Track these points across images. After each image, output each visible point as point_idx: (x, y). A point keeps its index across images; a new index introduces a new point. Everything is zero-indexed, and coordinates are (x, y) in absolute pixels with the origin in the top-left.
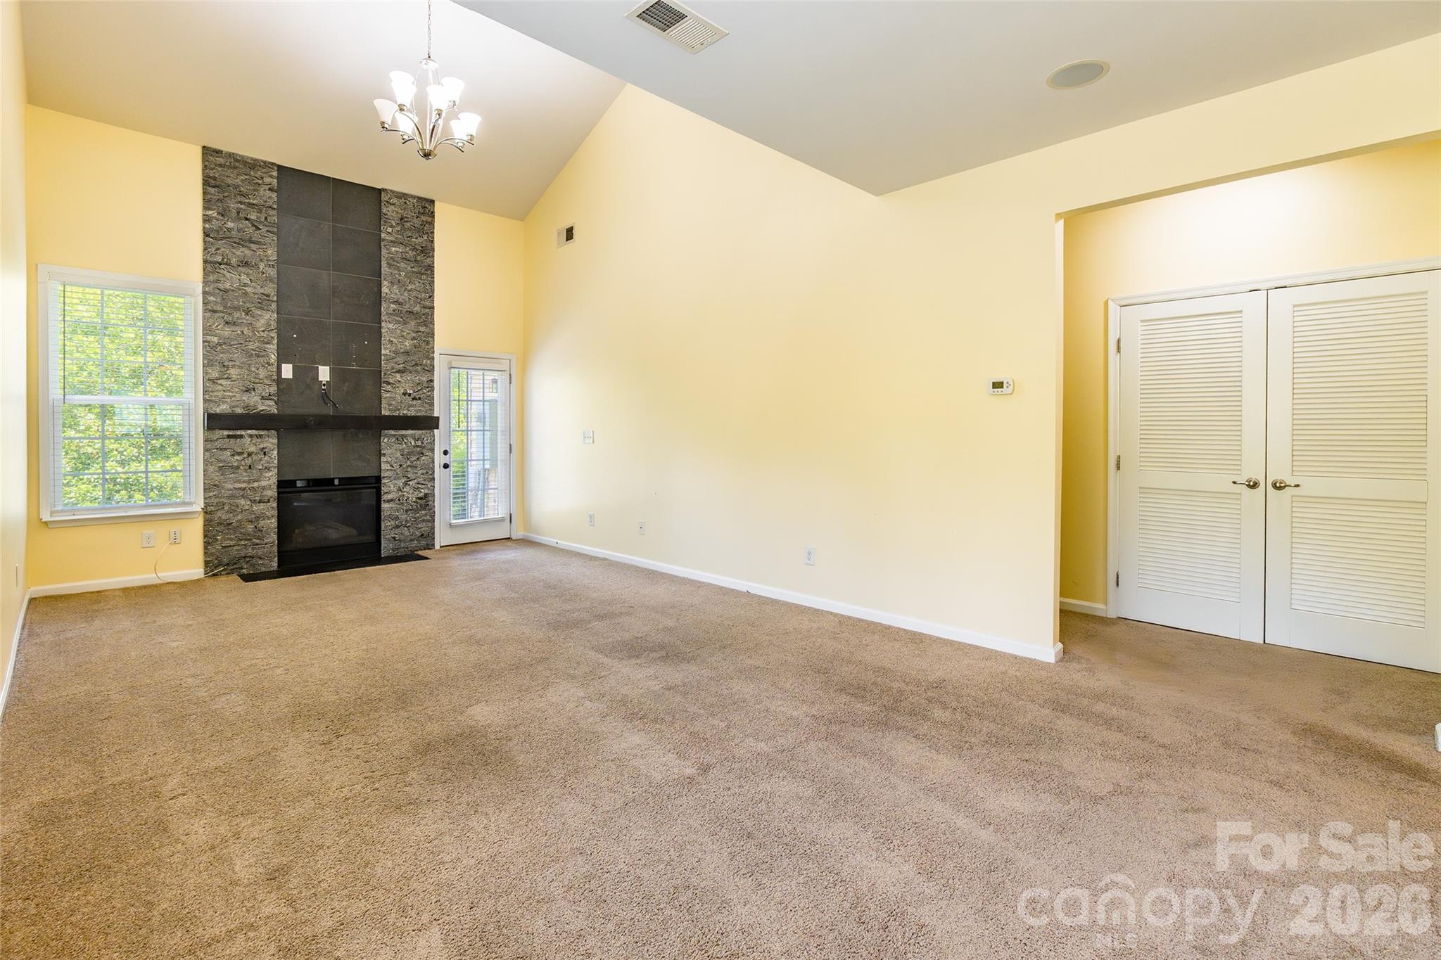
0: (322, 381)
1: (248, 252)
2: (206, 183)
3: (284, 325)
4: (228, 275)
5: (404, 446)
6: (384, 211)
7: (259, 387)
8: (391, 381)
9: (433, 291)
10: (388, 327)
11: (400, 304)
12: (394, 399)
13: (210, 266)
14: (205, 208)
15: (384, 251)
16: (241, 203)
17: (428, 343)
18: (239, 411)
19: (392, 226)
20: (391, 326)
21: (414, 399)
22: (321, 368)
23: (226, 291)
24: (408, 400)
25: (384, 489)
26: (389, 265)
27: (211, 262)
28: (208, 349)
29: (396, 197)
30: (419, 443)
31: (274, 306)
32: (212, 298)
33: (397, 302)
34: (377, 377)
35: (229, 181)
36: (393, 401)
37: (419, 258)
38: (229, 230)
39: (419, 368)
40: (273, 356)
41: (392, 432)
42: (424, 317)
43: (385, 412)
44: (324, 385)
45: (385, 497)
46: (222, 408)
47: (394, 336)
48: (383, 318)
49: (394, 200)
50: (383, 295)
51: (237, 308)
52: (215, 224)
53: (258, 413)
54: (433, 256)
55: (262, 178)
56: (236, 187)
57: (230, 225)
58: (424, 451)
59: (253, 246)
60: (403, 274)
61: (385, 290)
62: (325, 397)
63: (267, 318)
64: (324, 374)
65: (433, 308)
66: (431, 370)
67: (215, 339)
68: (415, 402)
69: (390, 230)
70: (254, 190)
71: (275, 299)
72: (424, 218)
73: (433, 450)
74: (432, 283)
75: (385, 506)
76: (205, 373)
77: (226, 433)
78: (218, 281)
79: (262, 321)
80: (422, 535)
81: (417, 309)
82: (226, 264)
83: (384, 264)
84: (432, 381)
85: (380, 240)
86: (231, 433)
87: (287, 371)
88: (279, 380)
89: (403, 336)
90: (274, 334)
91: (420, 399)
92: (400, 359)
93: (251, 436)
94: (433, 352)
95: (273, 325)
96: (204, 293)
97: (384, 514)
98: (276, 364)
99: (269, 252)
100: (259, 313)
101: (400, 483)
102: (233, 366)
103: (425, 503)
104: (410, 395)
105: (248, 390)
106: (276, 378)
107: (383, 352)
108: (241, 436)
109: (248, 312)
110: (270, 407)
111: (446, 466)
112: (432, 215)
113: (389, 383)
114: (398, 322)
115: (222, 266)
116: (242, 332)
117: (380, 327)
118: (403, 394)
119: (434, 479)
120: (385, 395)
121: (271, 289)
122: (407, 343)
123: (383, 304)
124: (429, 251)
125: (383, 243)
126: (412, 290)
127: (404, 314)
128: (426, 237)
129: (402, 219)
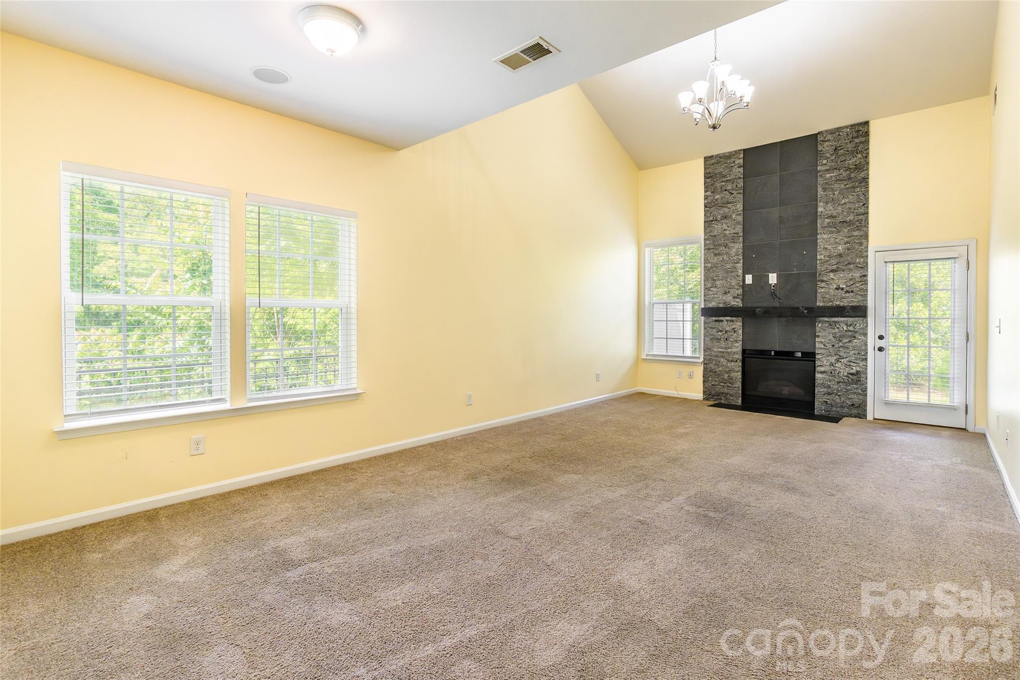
0: (771, 284)
1: (726, 210)
2: (706, 177)
3: (747, 250)
4: (716, 226)
5: (837, 330)
6: (820, 148)
7: (732, 291)
8: (825, 279)
9: (867, 199)
10: (823, 238)
11: (834, 217)
12: (828, 293)
13: (708, 223)
14: (706, 192)
15: (820, 180)
16: (722, 182)
17: (861, 244)
18: (721, 305)
19: (827, 158)
20: (825, 236)
21: (847, 292)
22: (770, 275)
23: (715, 236)
24: (842, 293)
25: (818, 363)
26: (824, 190)
27: (707, 221)
28: (706, 271)
29: (831, 133)
30: (851, 328)
31: (741, 239)
32: (708, 242)
33: (832, 217)
34: (813, 277)
35: (717, 172)
36: (826, 295)
37: (852, 175)
38: (717, 200)
39: (852, 266)
40: (740, 271)
41: (826, 319)
42: (858, 223)
43: (820, 304)
44: (773, 286)
45: (818, 369)
46: (713, 304)
47: (829, 244)
48: (819, 232)
49: (829, 137)
50: (819, 214)
51: (720, 245)
52: (710, 199)
53: (731, 307)
54: (868, 169)
55: (734, 162)
56: (721, 173)
57: (717, 197)
58: (857, 335)
59: (729, 205)
60: (836, 192)
61: (820, 209)
62: (773, 294)
63: (738, 247)
64: (773, 279)
65: (867, 213)
66: (865, 266)
67: (709, 265)
68: (847, 295)
69: (825, 162)
70: (730, 171)
71: (742, 234)
72: (858, 140)
73: (866, 335)
74: (866, 194)
75: (818, 376)
76: (705, 285)
77: (714, 318)
78: (711, 231)
79: (734, 250)
80: (853, 405)
81: (851, 217)
82: (715, 220)
83: (820, 189)
84: (865, 276)
85: (817, 172)
86: (717, 319)
87: (749, 279)
88: (744, 285)
89: (837, 243)
90: (741, 257)
91: (852, 292)
92: (833, 261)
93: (727, 321)
94: (867, 251)
95: (741, 251)
96: (705, 239)
97: (818, 382)
98: (742, 275)
99: (738, 206)
100: (732, 245)
101: (833, 359)
102: (718, 280)
103: (858, 379)
104: (842, 289)
105: (726, 293)
106: (742, 284)
107: (818, 257)
108: (722, 321)
109: (726, 246)
110: (738, 303)
111: (881, 349)
112: (867, 134)
113: (822, 281)
114: (832, 232)
115: (713, 222)
116: (723, 258)
117: (817, 239)
118: (836, 289)
119: (866, 359)
120: (819, 291)
121: (739, 229)
122: (840, 248)
123: (819, 221)
124: (863, 166)
125: (819, 174)
126: (845, 203)
127: (837, 225)
128: (859, 156)
129: (836, 149)
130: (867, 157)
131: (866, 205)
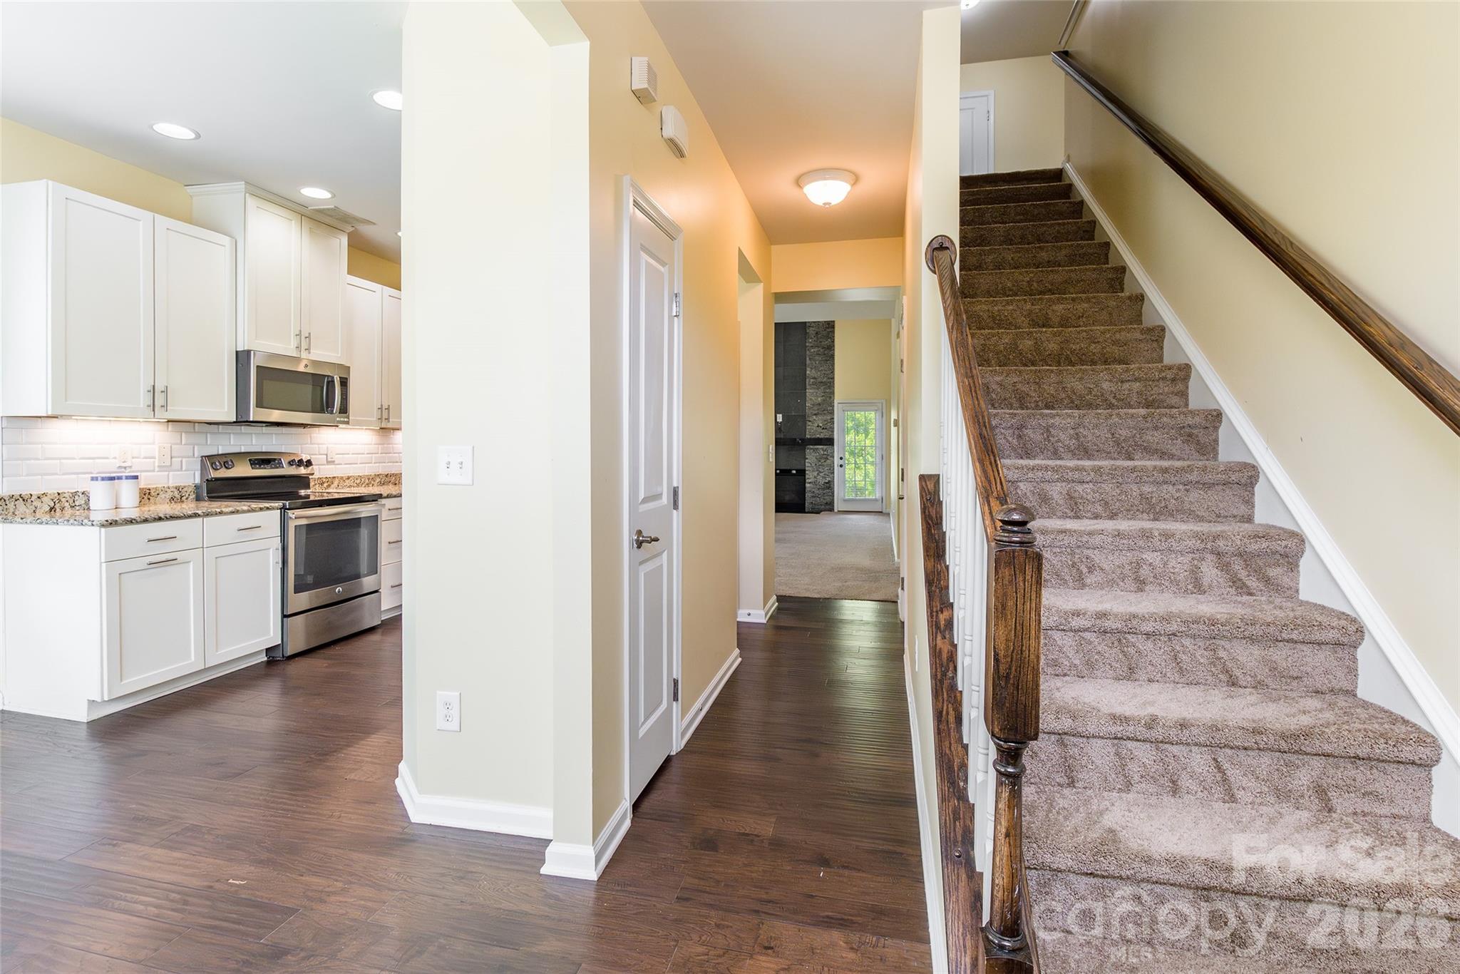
5: (817, 454)
6: (808, 331)
9: (834, 369)
10: (809, 392)
11: (816, 379)
15: (808, 352)
17: (830, 397)
19: (811, 338)
20: (811, 391)
21: (823, 429)
24: (820, 430)
25: (807, 476)
26: (810, 359)
29: (815, 324)
30: (825, 453)
33: (814, 378)
34: (804, 418)
36: (812, 430)
37: (826, 352)
39: (825, 412)
41: (811, 447)
42: (828, 384)
43: (808, 436)
44: (780, 423)
45: (807, 481)
47: (813, 396)
48: (807, 387)
49: (813, 326)
50: (807, 375)
54: (834, 350)
58: (829, 457)
60: (817, 362)
61: (808, 372)
62: (780, 427)
64: (780, 416)
65: (834, 378)
66: (832, 413)
68: (823, 431)
69: (810, 341)
72: (828, 330)
73: (833, 457)
74: (833, 365)
75: (807, 485)
80: (827, 503)
81: (825, 380)
83: (808, 359)
84: (833, 419)
85: (806, 346)
89: (817, 396)
91: (826, 429)
92: (815, 408)
94: (834, 403)
97: (807, 489)
101: (815, 474)
103: (829, 486)
104: (820, 427)
107: (807, 405)
111: (841, 466)
112: (833, 330)
113: (810, 421)
114: (814, 388)
117: (806, 392)
118: (817, 426)
119: (833, 473)
120: (807, 428)
122: (819, 399)
123: (807, 380)
124: (831, 347)
125: (807, 348)
126: (822, 370)
127: (818, 384)
128: (829, 340)
129: (817, 333)
130: (833, 342)
131: (833, 372)
